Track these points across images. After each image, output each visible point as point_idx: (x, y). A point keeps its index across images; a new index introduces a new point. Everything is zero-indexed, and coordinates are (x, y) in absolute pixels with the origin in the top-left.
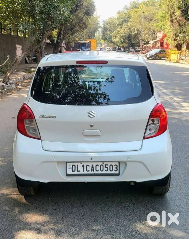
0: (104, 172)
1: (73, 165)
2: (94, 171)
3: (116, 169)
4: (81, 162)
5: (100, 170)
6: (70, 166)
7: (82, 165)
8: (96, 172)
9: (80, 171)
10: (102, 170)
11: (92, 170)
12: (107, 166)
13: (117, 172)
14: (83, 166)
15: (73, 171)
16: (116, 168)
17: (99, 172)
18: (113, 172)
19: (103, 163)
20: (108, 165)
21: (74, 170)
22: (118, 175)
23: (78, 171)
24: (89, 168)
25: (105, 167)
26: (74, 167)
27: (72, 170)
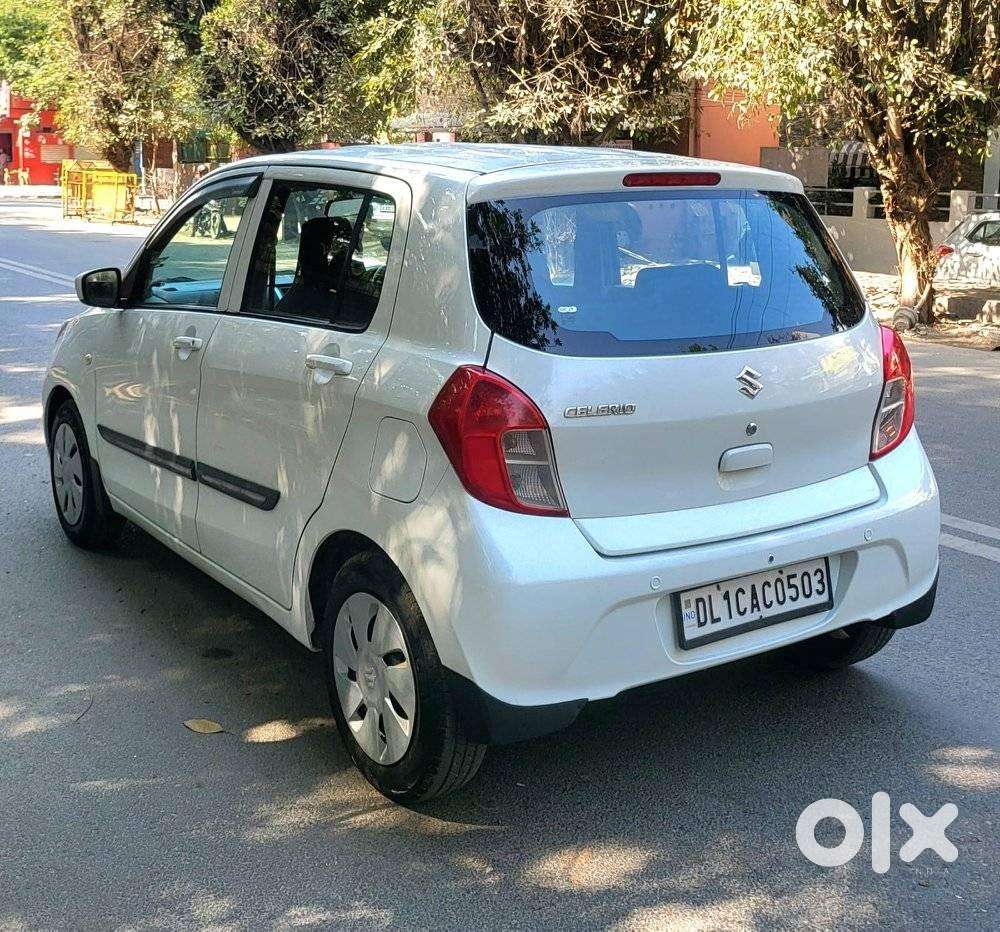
0: (789, 606)
1: (698, 601)
2: (759, 610)
3: (820, 587)
4: (717, 584)
5: (775, 603)
6: (688, 603)
7: (723, 592)
8: (767, 613)
10: (781, 597)
11: (755, 606)
12: (792, 581)
13: (824, 598)
14: (726, 596)
15: (700, 624)
16: (821, 582)
17: (776, 610)
18: (815, 599)
19: (781, 572)
20: (794, 576)
21: (702, 620)
22: (829, 605)
23: (714, 620)
24: (745, 601)
25: (790, 586)
26: (701, 604)
27: (695, 622)
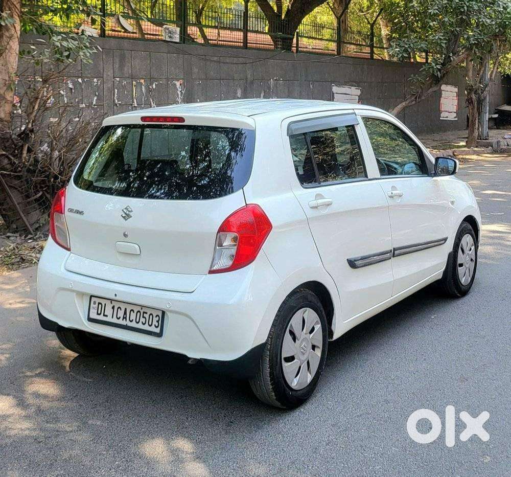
0: (140, 326)
1: (99, 303)
2: (126, 320)
3: (157, 324)
4: (111, 300)
5: (134, 321)
6: (95, 303)
7: (112, 305)
8: (128, 323)
9: (107, 316)
10: (137, 321)
11: (124, 317)
12: (145, 315)
13: (158, 330)
14: (113, 308)
15: (98, 314)
16: (158, 321)
17: (134, 324)
18: (153, 329)
19: (141, 309)
20: (147, 313)
21: (99, 312)
22: (159, 335)
23: (104, 315)
24: (121, 314)
25: (143, 317)
26: (100, 305)
27: (96, 311)
